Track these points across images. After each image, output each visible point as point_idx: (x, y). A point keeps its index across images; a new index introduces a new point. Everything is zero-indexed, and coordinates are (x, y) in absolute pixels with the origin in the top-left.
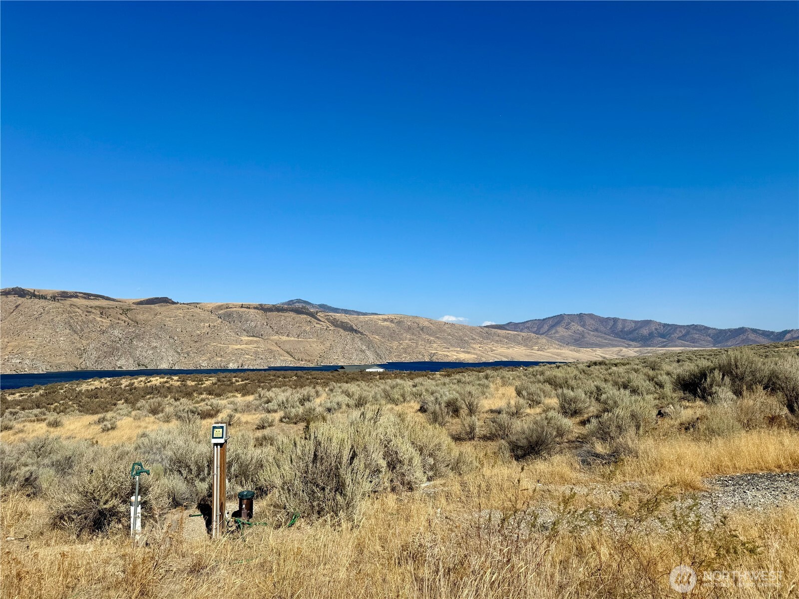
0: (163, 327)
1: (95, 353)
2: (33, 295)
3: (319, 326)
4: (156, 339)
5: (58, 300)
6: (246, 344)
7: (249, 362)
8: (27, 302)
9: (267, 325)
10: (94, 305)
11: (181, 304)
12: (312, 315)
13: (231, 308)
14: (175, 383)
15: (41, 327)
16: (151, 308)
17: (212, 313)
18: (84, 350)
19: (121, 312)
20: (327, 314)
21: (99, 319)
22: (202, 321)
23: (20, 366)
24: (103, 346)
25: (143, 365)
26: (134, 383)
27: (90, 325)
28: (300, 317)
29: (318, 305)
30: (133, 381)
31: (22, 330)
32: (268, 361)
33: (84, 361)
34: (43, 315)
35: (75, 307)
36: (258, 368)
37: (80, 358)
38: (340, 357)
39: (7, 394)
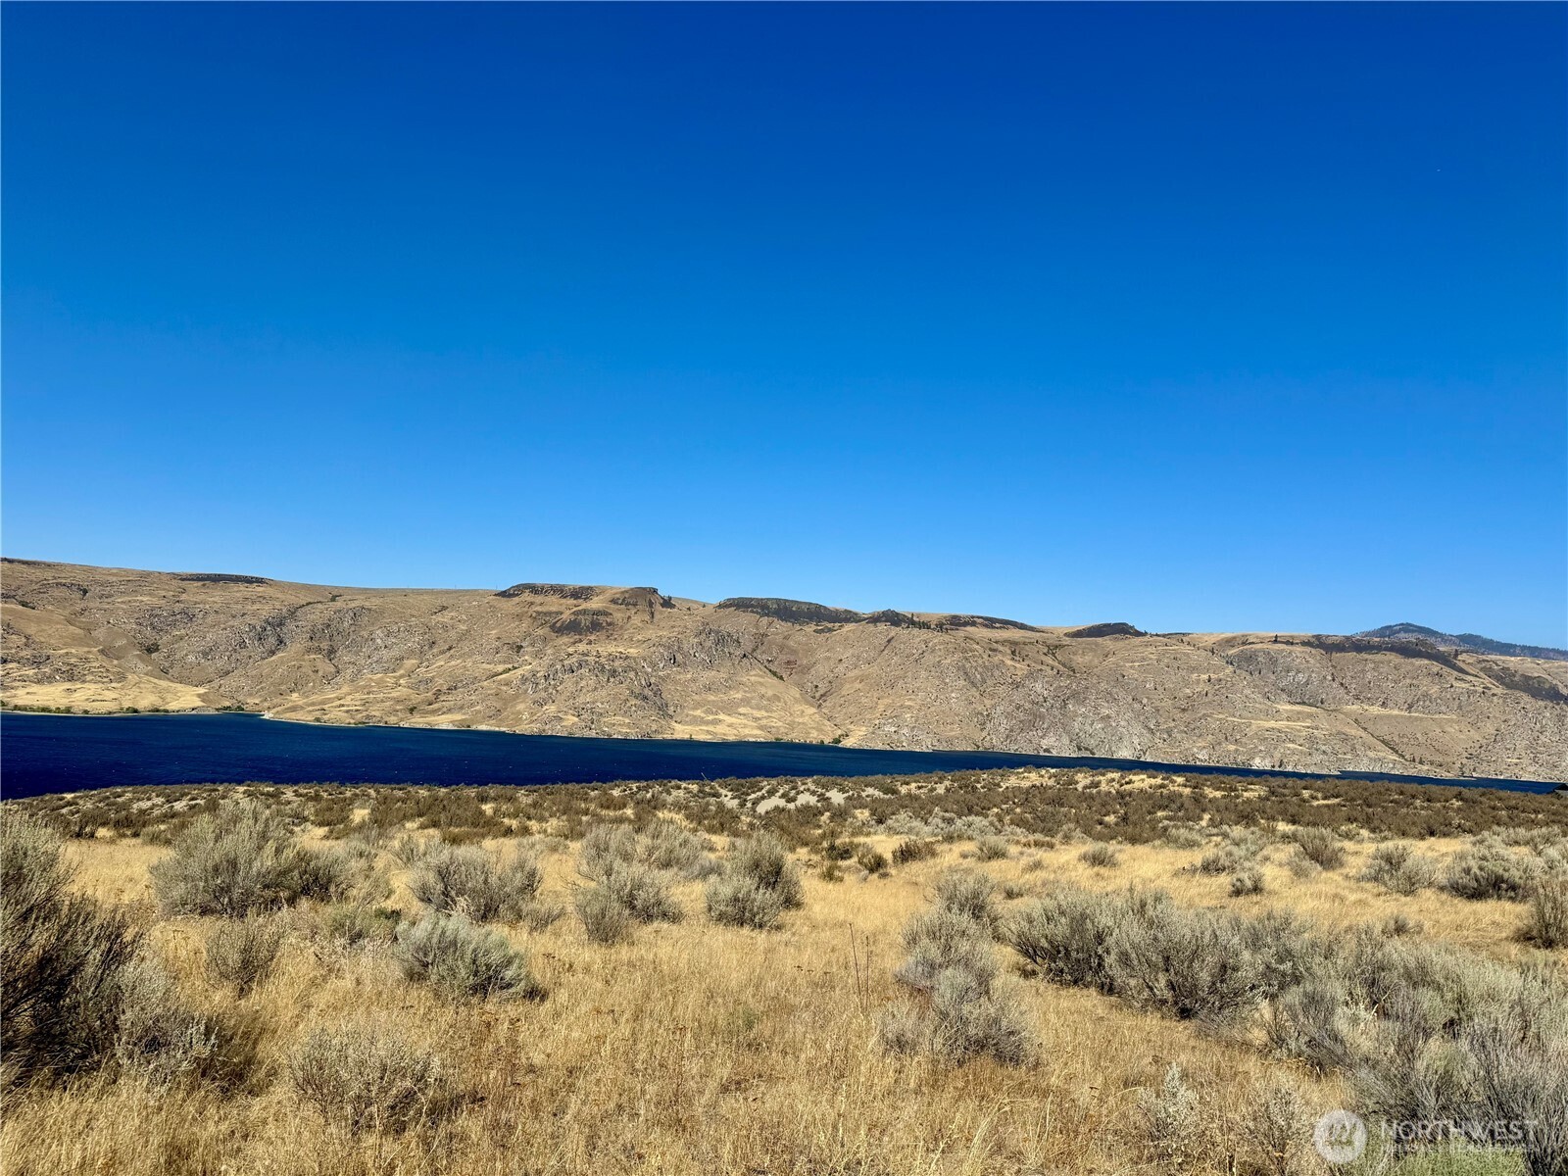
0: (1119, 679)
1: (1005, 721)
2: (911, 622)
3: (1464, 685)
4: (1108, 702)
5: (947, 629)
6: (1288, 719)
7: (1296, 758)
8: (904, 634)
9: (1334, 680)
10: (999, 638)
11: (1152, 636)
12: (1444, 660)
13: (1253, 643)
14: (1181, 789)
15: (923, 674)
16: (1097, 645)
17: (1213, 653)
18: (988, 715)
19: (1046, 651)
20: (1484, 657)
21: (1009, 662)
22: (1194, 669)
23: (895, 737)
24: (1018, 709)
25: (1086, 749)
26: (1099, 782)
27: (997, 673)
28: (1413, 664)
29: (1457, 637)
30: (1096, 779)
31: (898, 678)
32: (1339, 760)
33: (989, 734)
34: (925, 654)
35: (972, 642)
36: (1317, 771)
37: (982, 730)
38: (1526, 761)
39: (899, 783)
